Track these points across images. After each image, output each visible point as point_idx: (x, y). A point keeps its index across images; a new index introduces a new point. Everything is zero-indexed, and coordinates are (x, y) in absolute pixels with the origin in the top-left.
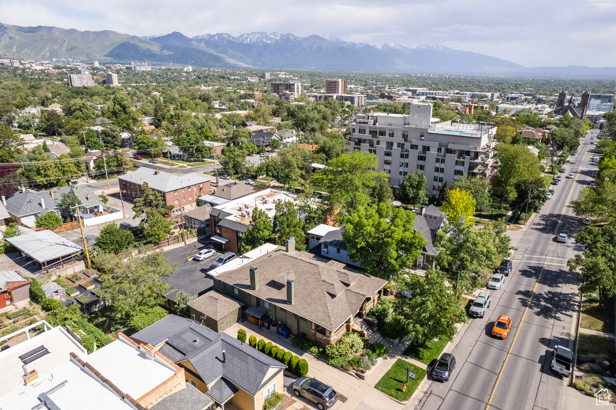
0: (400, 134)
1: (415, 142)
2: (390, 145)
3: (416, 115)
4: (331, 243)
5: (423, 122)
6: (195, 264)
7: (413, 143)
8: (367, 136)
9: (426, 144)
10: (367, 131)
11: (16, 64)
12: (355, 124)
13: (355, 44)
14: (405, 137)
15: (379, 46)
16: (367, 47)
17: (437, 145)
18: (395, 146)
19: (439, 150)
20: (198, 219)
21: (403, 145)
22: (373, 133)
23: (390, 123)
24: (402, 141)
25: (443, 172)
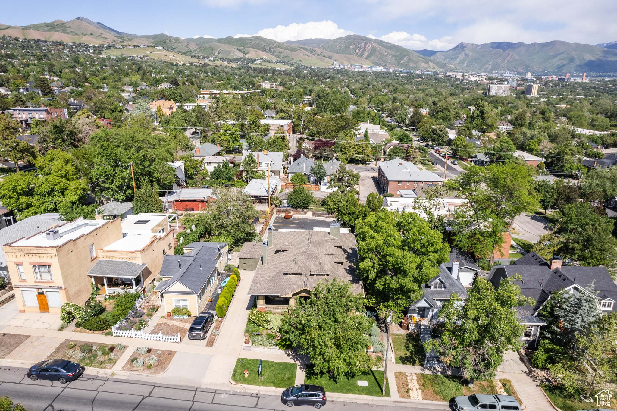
11: (460, 76)
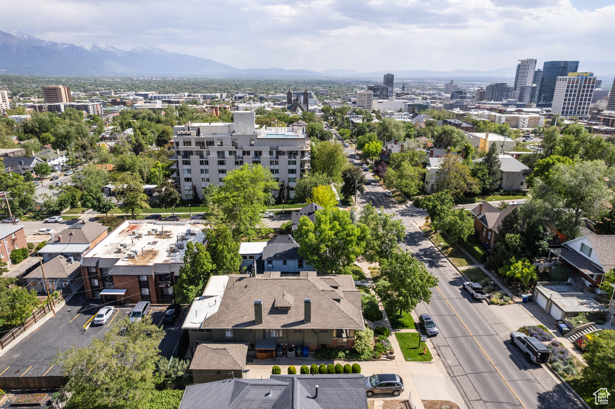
0: (229, 143)
1: (246, 148)
2: (221, 154)
3: (240, 123)
4: (275, 257)
5: (248, 128)
6: (100, 330)
7: (244, 150)
8: (194, 147)
9: (258, 149)
10: (193, 143)
12: (176, 136)
13: (57, 44)
14: (234, 144)
15: (88, 47)
16: (72, 48)
17: (268, 148)
18: (227, 154)
19: (271, 153)
20: (56, 277)
21: (235, 152)
22: (200, 143)
23: (215, 132)
24: (233, 149)
25: (278, 173)
